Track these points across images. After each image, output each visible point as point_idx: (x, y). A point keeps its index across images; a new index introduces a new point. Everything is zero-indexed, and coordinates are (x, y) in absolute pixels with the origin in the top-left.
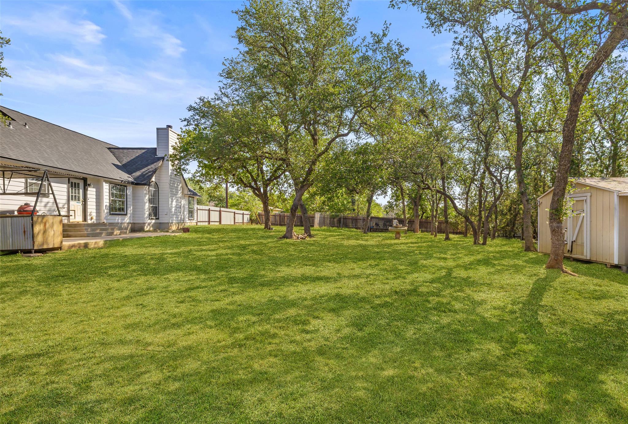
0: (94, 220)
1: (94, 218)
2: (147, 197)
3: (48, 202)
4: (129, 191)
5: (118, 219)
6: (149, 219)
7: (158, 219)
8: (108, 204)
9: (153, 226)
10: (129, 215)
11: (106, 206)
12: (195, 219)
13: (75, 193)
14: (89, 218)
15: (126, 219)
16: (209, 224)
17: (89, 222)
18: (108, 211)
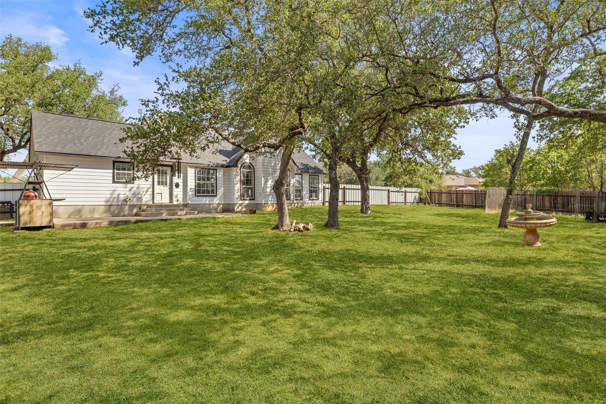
0: (181, 201)
1: (181, 200)
2: (238, 178)
3: (133, 188)
4: (220, 174)
5: (205, 200)
6: (241, 199)
7: (254, 199)
8: (194, 187)
9: (245, 206)
10: (219, 197)
11: (191, 189)
12: (320, 199)
13: (163, 179)
14: (174, 199)
15: (215, 200)
16: (344, 204)
17: (175, 203)
18: (193, 193)
